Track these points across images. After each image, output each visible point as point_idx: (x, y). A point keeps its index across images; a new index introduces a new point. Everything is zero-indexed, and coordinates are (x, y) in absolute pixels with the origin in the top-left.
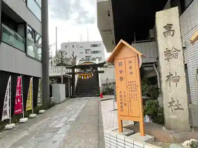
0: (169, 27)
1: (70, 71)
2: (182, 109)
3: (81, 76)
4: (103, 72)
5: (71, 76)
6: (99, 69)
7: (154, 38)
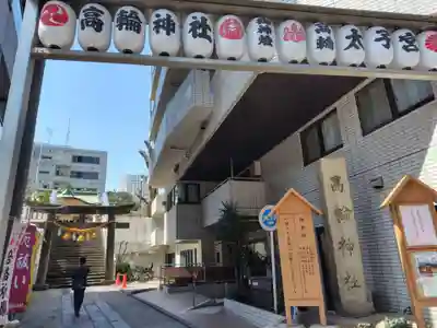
2: (360, 286)
3: (71, 233)
4: (126, 226)
7: (258, 176)
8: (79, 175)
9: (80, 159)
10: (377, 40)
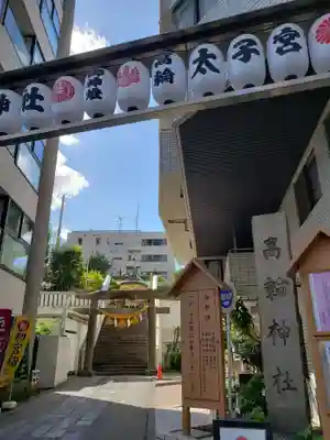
0: (271, 242)
1: (86, 304)
2: (295, 389)
3: (113, 319)
4: (166, 311)
5: (87, 316)
6: (157, 303)
8: (150, 258)
9: (150, 242)
10: (234, 57)
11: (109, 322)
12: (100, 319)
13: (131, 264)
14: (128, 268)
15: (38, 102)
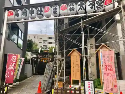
2: (95, 76)
3: (43, 60)
5: (36, 59)
9: (50, 38)
11: (42, 60)
12: (39, 60)
13: (44, 44)
14: (44, 46)
15: (42, 13)
